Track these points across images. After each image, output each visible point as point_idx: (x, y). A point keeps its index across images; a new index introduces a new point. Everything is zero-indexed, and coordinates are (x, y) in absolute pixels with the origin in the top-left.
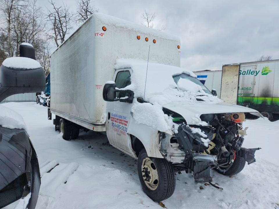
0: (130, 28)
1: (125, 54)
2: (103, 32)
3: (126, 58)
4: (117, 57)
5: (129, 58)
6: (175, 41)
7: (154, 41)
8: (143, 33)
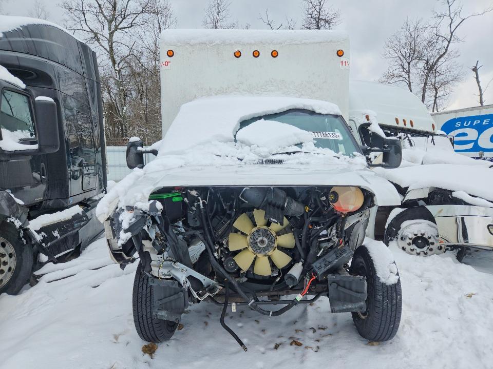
0: (218, 42)
1: (210, 89)
2: (169, 59)
3: (211, 95)
4: (195, 95)
5: (216, 94)
6: (331, 41)
7: (274, 54)
8: (248, 43)
